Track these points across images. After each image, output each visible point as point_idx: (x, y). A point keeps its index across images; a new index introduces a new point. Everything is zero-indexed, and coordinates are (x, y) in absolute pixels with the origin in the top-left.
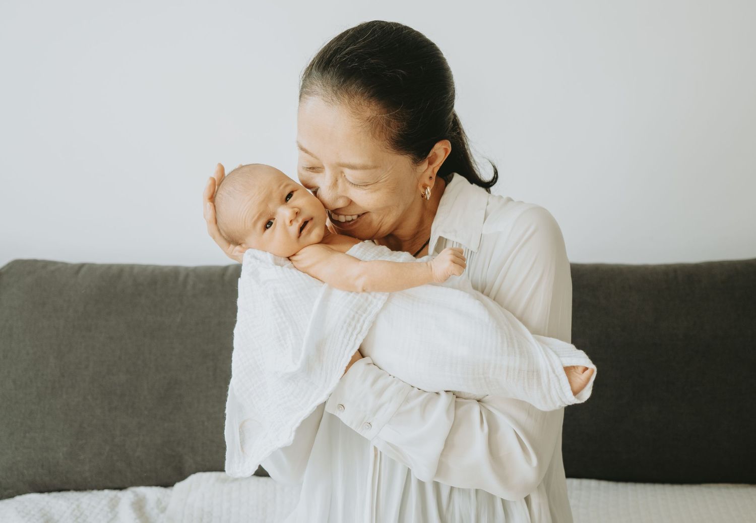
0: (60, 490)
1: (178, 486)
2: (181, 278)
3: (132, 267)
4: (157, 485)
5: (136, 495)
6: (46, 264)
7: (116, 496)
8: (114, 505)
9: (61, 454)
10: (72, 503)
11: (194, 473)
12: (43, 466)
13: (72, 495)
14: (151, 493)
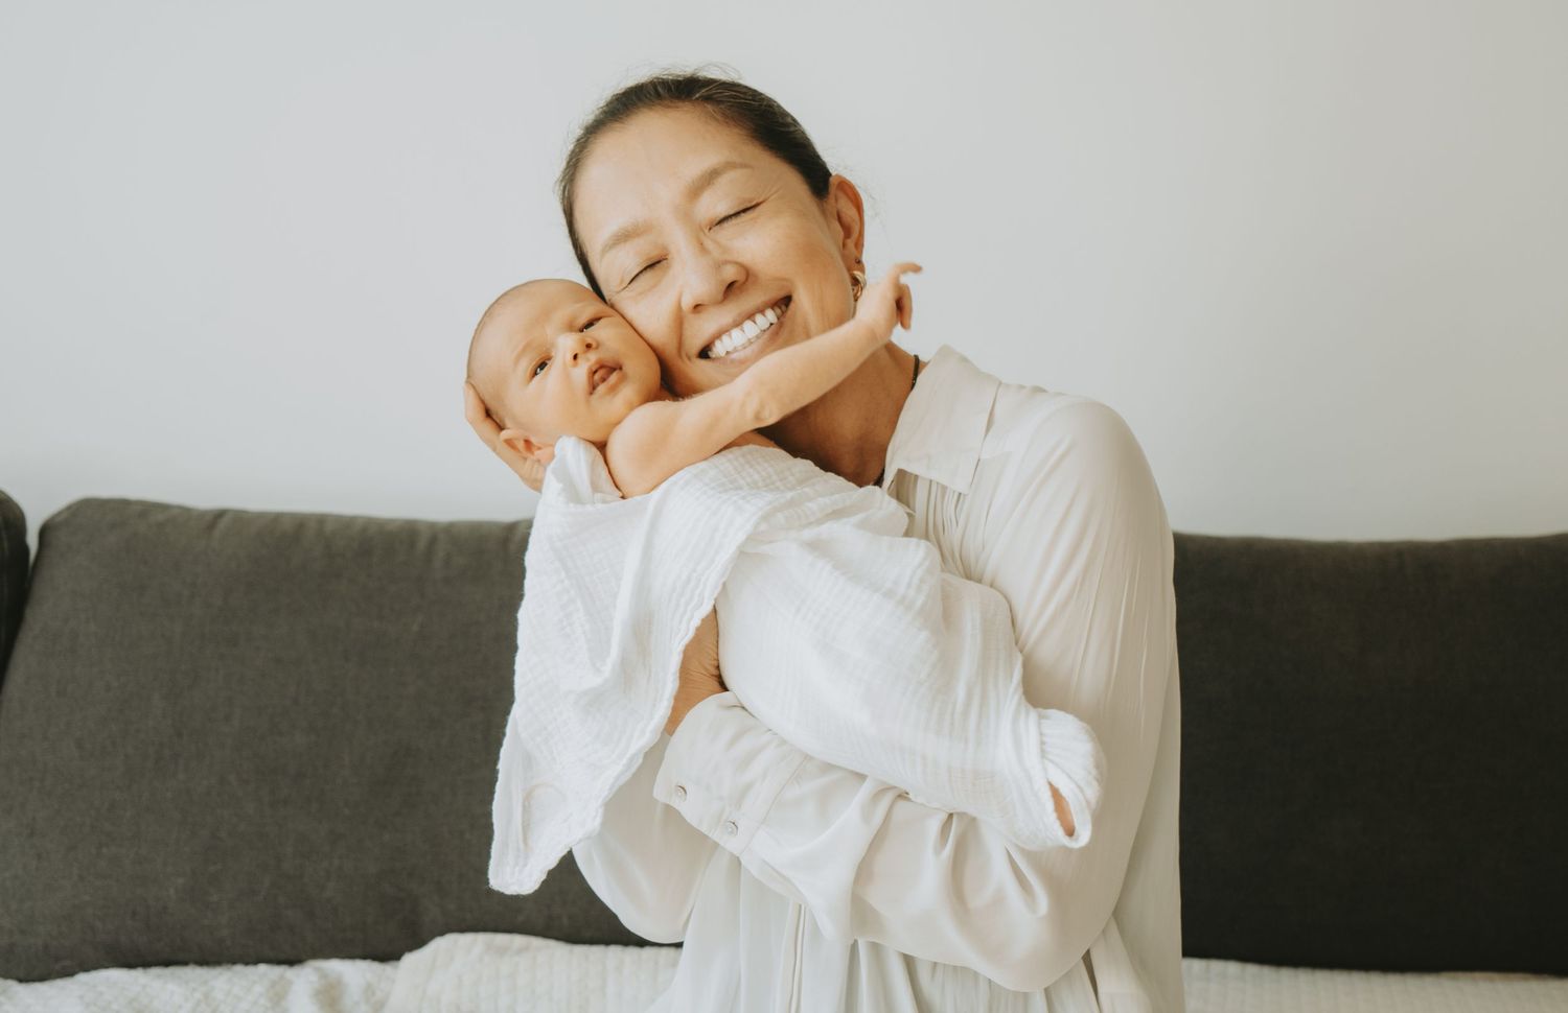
0: (167, 963)
1: (410, 960)
2: (422, 544)
3: (321, 519)
4: (364, 957)
5: (324, 975)
6: (146, 509)
7: (282, 977)
8: (278, 997)
9: (172, 891)
10: (194, 990)
11: (442, 933)
12: (134, 914)
13: (193, 974)
14: (353, 973)
